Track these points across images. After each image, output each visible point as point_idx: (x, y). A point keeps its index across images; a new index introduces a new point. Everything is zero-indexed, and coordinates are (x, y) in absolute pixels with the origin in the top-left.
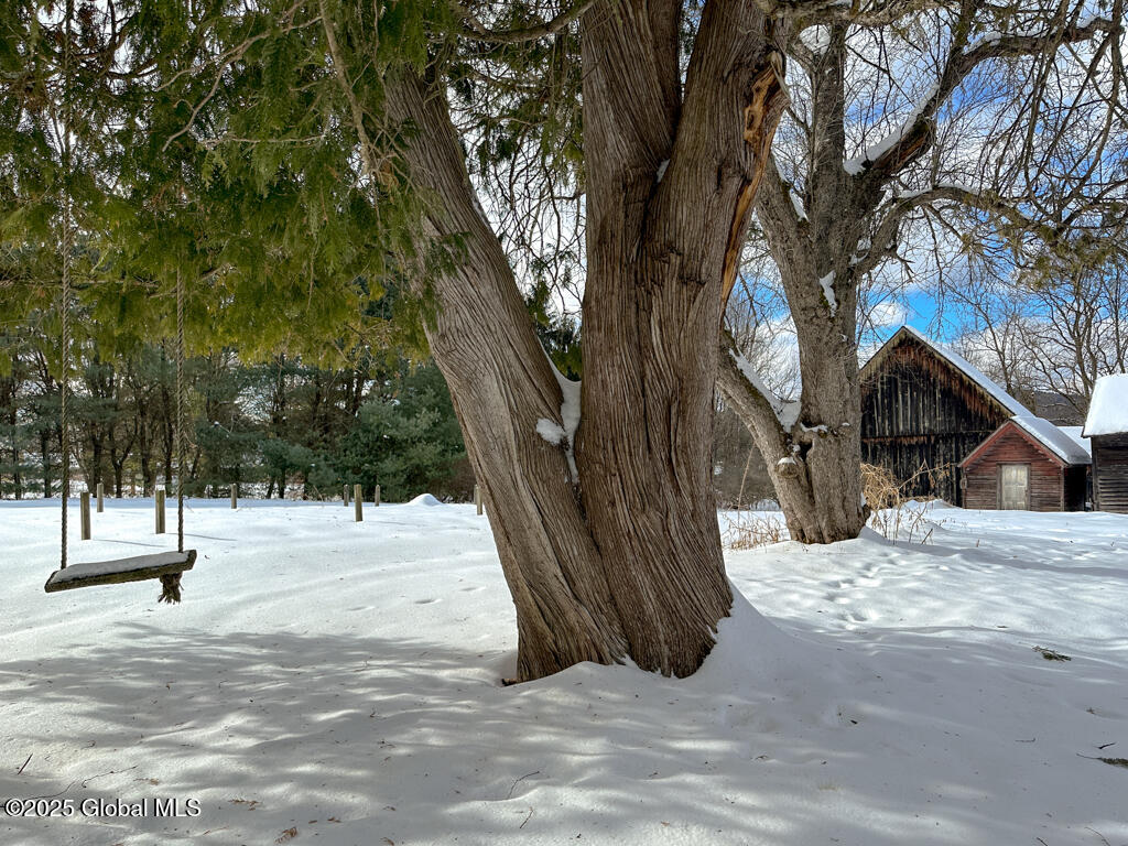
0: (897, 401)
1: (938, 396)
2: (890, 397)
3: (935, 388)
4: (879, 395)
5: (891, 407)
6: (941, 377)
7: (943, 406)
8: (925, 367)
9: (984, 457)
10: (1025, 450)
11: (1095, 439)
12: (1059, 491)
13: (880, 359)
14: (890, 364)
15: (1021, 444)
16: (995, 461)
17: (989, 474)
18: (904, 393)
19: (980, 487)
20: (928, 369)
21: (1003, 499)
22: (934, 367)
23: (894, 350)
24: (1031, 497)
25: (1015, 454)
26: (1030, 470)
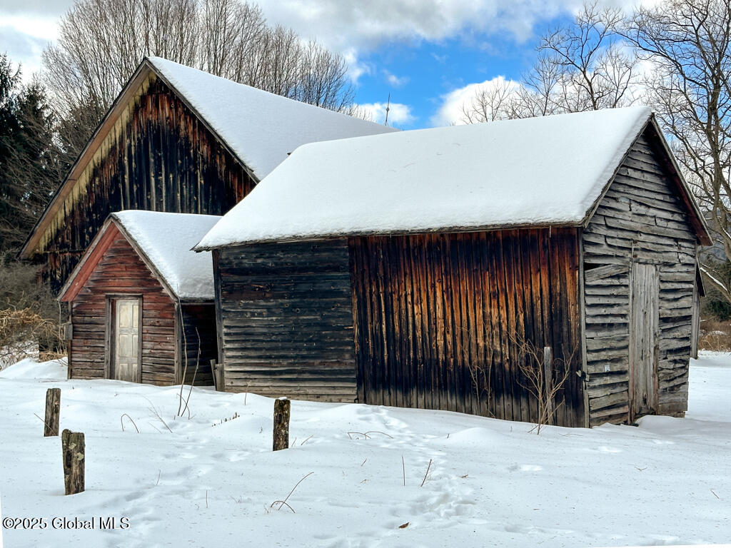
0: (149, 189)
1: (200, 181)
2: (140, 182)
3: (196, 169)
4: (126, 177)
5: (142, 199)
6: (204, 149)
7: (207, 200)
8: (182, 133)
9: (92, 284)
10: (136, 272)
11: (217, 252)
12: (173, 346)
13: (126, 115)
14: (139, 125)
15: (132, 263)
16: (103, 292)
17: (98, 315)
18: (157, 175)
19: (88, 336)
20: (187, 138)
21: (117, 358)
22: (194, 133)
23: (143, 98)
24: (142, 356)
25: (125, 279)
26: (142, 308)
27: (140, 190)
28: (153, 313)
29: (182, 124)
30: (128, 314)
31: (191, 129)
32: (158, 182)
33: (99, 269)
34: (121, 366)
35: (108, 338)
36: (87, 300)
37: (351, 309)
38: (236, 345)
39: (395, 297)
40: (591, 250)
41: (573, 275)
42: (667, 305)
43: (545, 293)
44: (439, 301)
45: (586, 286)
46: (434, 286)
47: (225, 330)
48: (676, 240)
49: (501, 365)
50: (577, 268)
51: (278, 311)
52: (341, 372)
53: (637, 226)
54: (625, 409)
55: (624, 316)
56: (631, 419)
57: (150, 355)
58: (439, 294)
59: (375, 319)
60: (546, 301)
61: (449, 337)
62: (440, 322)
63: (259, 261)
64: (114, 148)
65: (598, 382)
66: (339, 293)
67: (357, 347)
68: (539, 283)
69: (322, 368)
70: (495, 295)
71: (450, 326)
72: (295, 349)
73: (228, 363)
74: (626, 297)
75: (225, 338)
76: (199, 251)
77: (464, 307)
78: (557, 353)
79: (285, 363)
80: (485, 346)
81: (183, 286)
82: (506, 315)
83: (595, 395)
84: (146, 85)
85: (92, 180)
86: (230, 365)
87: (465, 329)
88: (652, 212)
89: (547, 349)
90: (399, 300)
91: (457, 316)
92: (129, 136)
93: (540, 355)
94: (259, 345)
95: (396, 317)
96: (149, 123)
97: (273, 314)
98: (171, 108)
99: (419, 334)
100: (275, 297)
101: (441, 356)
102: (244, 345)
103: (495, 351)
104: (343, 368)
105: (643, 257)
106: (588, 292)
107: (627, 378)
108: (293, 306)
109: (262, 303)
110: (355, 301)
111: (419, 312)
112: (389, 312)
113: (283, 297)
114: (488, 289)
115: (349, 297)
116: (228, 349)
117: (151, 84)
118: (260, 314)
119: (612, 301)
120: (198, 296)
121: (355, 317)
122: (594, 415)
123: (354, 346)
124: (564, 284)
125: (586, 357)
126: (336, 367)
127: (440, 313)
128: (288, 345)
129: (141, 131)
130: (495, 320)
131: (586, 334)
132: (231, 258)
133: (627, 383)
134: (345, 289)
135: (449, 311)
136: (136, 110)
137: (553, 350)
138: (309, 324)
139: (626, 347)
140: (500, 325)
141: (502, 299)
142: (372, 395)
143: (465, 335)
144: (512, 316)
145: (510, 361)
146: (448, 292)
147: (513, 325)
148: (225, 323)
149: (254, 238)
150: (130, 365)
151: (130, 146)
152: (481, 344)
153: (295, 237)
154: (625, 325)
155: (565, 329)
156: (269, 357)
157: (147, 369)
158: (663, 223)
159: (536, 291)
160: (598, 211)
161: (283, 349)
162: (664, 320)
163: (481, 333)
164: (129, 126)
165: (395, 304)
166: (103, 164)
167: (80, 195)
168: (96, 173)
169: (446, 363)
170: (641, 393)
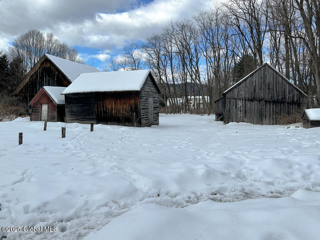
1: (56, 79)
2: (42, 79)
3: (55, 77)
4: (38, 78)
9: (37, 101)
10: (47, 99)
11: (66, 95)
12: (55, 114)
13: (39, 65)
14: (42, 67)
15: (46, 97)
16: (39, 103)
17: (38, 108)
18: (46, 77)
19: (35, 112)
20: (53, 70)
21: (42, 117)
22: (54, 69)
23: (43, 62)
24: (48, 116)
25: (45, 100)
26: (48, 106)
27: (42, 81)
28: (51, 107)
29: (52, 67)
30: (45, 108)
31: (54, 68)
32: (46, 79)
33: (39, 98)
34: (43, 118)
35: (40, 112)
36: (35, 105)
37: (95, 106)
38: (70, 114)
39: (104, 104)
40: (142, 95)
41: (139, 100)
42: (155, 105)
43: (134, 103)
44: (113, 104)
45: (141, 102)
46: (112, 102)
47: (67, 111)
48: (156, 93)
49: (126, 116)
50: (139, 98)
51: (79, 107)
52: (93, 119)
53: (149, 91)
54: (149, 124)
55: (147, 107)
56: (149, 126)
57: (50, 116)
58: (113, 103)
59: (100, 108)
60: (134, 105)
61: (115, 111)
62: (114, 108)
63: (75, 97)
64: (36, 72)
65: (144, 119)
66: (92, 103)
67: (96, 114)
68: (132, 101)
69: (89, 118)
70: (124, 103)
71: (116, 109)
72: (83, 114)
73: (67, 117)
74: (148, 103)
75: (67, 112)
76: (62, 95)
77: (118, 106)
78: (136, 114)
79: (81, 117)
80: (123, 113)
81: (58, 101)
82: (127, 107)
83: (143, 122)
84: (44, 59)
85: (30, 78)
86: (68, 118)
87: (119, 110)
88: (151, 88)
89: (134, 113)
90: (105, 104)
91: (117, 107)
92: (39, 70)
93: (133, 114)
94: (75, 113)
95: (105, 108)
96: (44, 67)
97: (78, 107)
98: (49, 64)
99: (109, 111)
100: (78, 104)
101: (114, 115)
102: (71, 114)
103: (125, 114)
104: (93, 118)
105: (150, 96)
106: (141, 103)
107: (149, 118)
108: (83, 105)
109: (76, 105)
110: (96, 104)
111: (109, 106)
112: (103, 106)
113: (80, 104)
114: (123, 102)
115: (95, 104)
116: (68, 114)
117: (45, 59)
118: (75, 107)
119: (145, 104)
120: (61, 103)
121: (96, 108)
122: (143, 125)
123: (96, 113)
124: (137, 101)
125: (142, 114)
126: (92, 118)
127: (113, 107)
128: (81, 113)
129: (42, 68)
130: (124, 108)
131: (141, 110)
132: (69, 96)
133: (149, 119)
134: (94, 102)
135: (115, 106)
136: (41, 64)
137: (135, 113)
138: (86, 109)
139: (148, 113)
140: (125, 109)
141: (126, 104)
142: (100, 123)
143: (119, 111)
144: (128, 107)
145: (127, 116)
146: (115, 103)
147: (128, 109)
148: (67, 109)
149: (74, 92)
150: (45, 118)
151: (40, 72)
152: (122, 112)
153: (83, 92)
154: (148, 108)
155: (138, 109)
156: (77, 116)
157: (49, 119)
158: (153, 90)
159: (132, 103)
160: (143, 88)
161: (80, 114)
162: (154, 108)
163: (122, 110)
164: (40, 67)
165: (104, 105)
166: (33, 75)
167: (27, 82)
168: (31, 77)
169: (115, 116)
170: (151, 121)
